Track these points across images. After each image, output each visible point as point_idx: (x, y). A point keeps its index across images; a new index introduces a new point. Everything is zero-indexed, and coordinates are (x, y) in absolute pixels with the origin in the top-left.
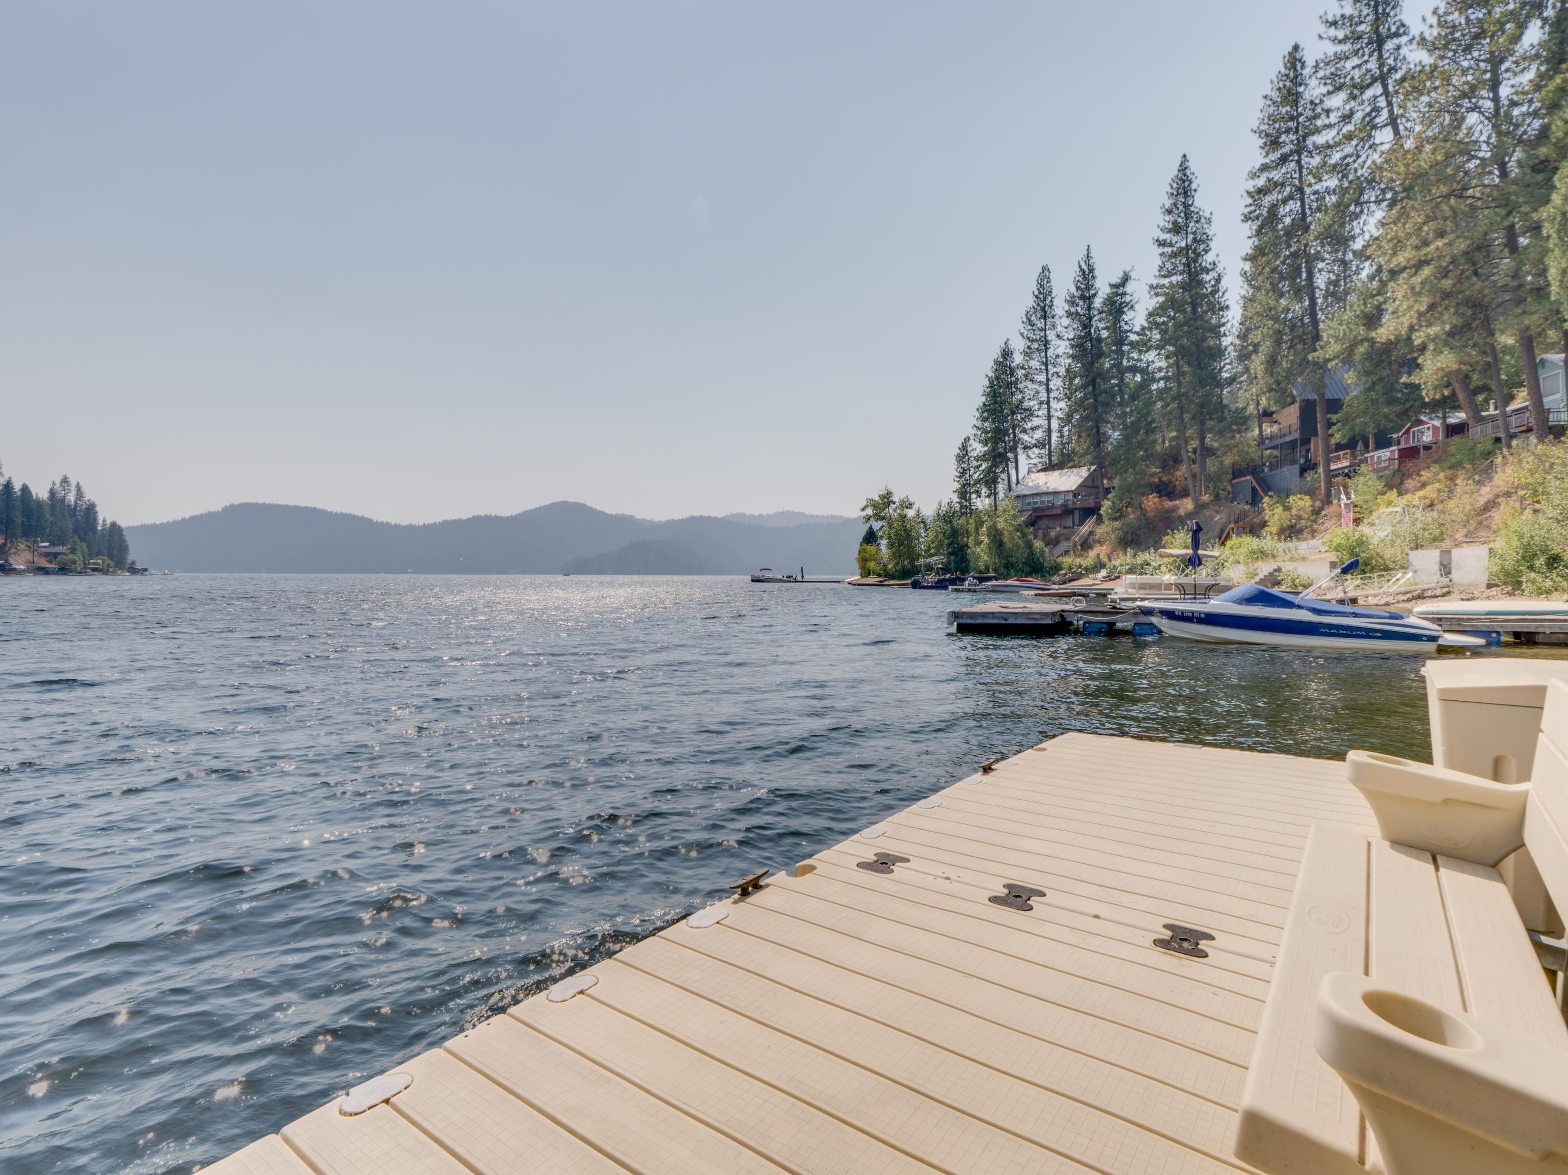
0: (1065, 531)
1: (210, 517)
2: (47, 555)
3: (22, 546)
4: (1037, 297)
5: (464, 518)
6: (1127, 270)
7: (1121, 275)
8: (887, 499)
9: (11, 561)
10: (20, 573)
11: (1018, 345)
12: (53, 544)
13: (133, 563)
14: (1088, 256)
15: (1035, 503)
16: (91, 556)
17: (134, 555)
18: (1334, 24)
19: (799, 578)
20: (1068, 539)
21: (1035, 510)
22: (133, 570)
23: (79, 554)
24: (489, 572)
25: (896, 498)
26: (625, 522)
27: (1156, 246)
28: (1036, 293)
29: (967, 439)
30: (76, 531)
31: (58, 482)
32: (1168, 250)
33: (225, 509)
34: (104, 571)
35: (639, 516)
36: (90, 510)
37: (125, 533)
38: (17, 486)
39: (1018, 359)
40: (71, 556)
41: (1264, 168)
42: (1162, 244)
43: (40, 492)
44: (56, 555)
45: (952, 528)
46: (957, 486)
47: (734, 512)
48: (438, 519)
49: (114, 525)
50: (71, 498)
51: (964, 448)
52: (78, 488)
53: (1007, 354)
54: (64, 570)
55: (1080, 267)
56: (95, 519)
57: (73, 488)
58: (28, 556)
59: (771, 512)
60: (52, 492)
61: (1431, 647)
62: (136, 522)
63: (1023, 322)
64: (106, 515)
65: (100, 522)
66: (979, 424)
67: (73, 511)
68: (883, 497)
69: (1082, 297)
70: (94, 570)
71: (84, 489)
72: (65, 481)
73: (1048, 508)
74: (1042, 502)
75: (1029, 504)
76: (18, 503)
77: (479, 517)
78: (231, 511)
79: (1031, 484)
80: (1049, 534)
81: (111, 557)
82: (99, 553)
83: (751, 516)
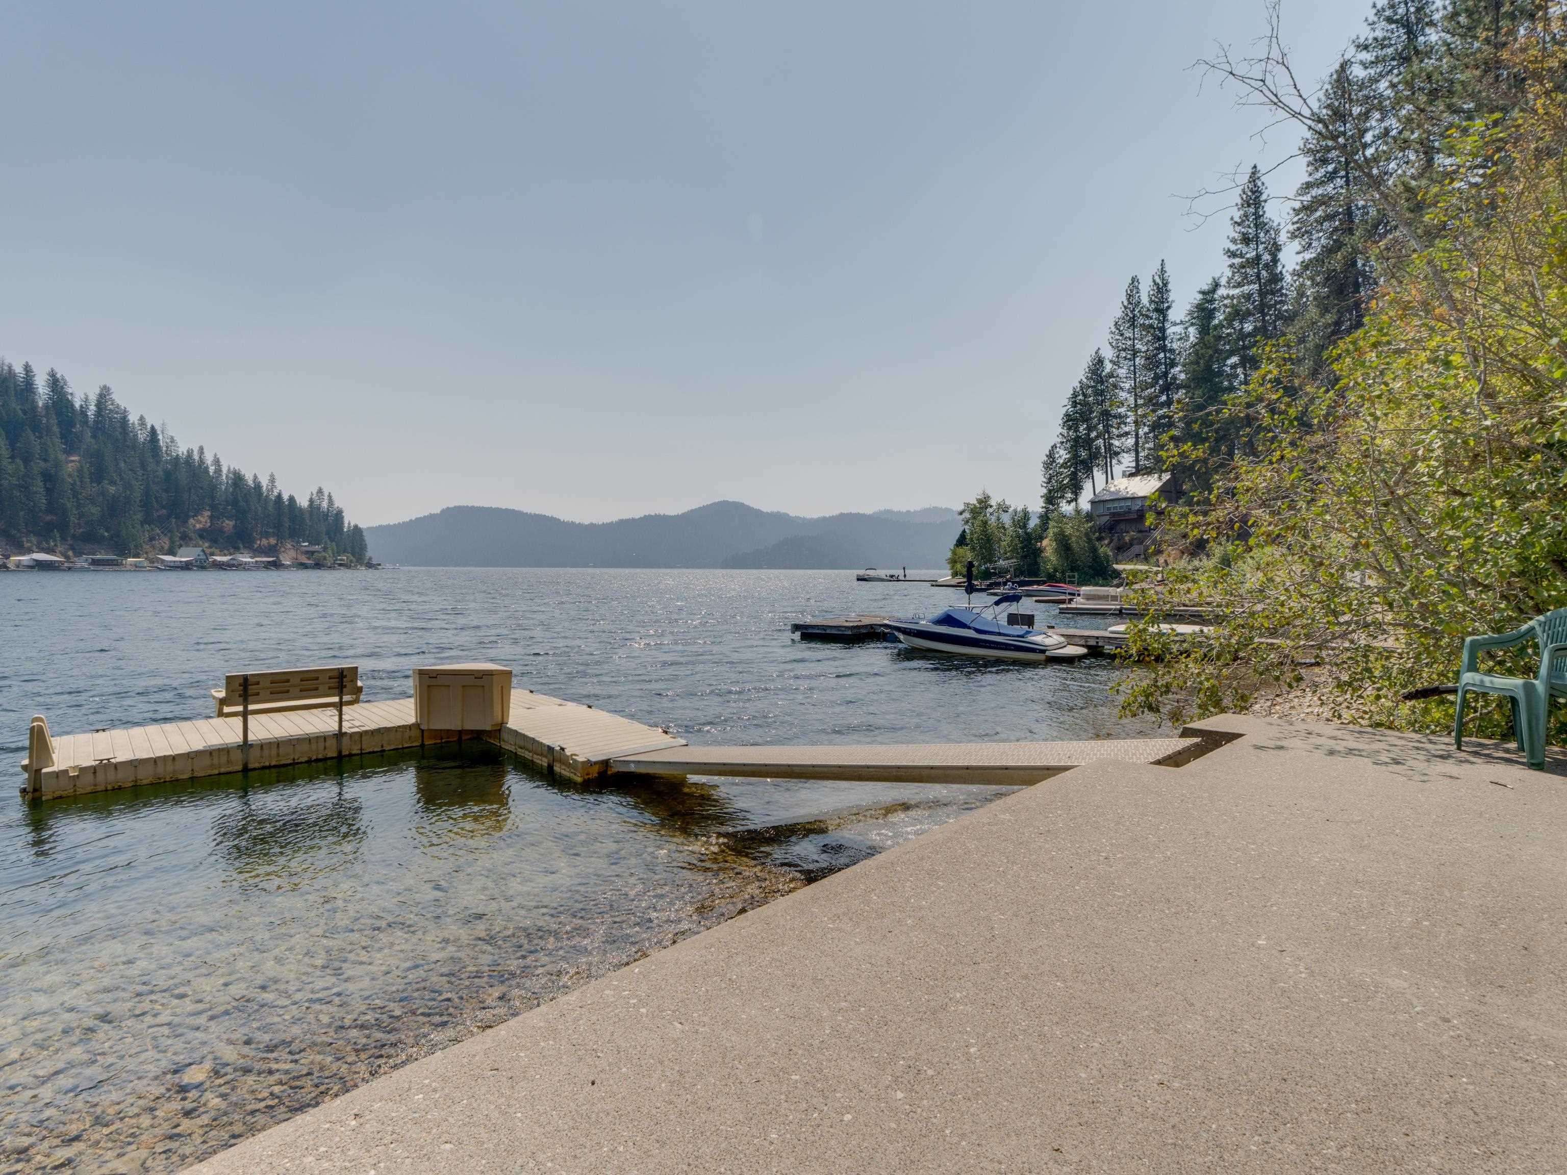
0: (1140, 535)
1: (432, 517)
2: (307, 552)
3: (289, 546)
4: (1126, 307)
5: (637, 517)
6: (1217, 276)
7: (1210, 281)
8: (984, 503)
9: (281, 558)
10: (286, 567)
11: (1108, 353)
12: (311, 543)
13: (370, 559)
14: (1163, 271)
15: (1115, 508)
16: (339, 554)
17: (371, 552)
18: (1366, 48)
19: (901, 578)
20: (1141, 543)
21: (1114, 514)
22: (370, 565)
23: (330, 552)
24: (659, 567)
25: (993, 502)
26: (779, 519)
27: (1226, 257)
28: (1126, 303)
29: (1054, 447)
30: (328, 533)
31: (315, 492)
32: (1237, 261)
33: (443, 511)
34: (347, 566)
35: (792, 514)
36: (339, 515)
37: (365, 534)
38: (285, 497)
39: (1108, 367)
40: (324, 554)
41: (1308, 186)
42: (1232, 254)
43: (303, 502)
44: (313, 553)
45: (1026, 533)
46: (1045, 491)
47: (882, 509)
48: (614, 518)
49: (356, 527)
50: (325, 504)
51: (1051, 455)
52: (330, 496)
53: (1100, 361)
54: (318, 566)
55: (1154, 281)
56: (342, 523)
57: (326, 498)
58: (292, 553)
59: (918, 508)
60: (311, 501)
61: (1041, 657)
62: (375, 523)
63: (1112, 333)
64: (351, 519)
65: (346, 525)
66: (1065, 432)
67: (326, 515)
68: (980, 501)
69: (1157, 310)
70: (340, 565)
71: (334, 498)
72: (320, 491)
73: (1126, 513)
74: (1121, 507)
75: (1109, 509)
76: (286, 510)
77: (650, 516)
78: (448, 513)
79: (1113, 489)
80: (1123, 538)
81: (353, 554)
82: (345, 551)
83: (899, 513)
